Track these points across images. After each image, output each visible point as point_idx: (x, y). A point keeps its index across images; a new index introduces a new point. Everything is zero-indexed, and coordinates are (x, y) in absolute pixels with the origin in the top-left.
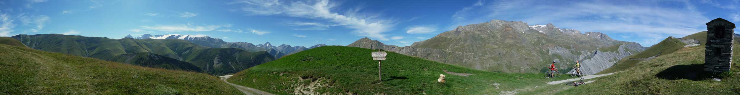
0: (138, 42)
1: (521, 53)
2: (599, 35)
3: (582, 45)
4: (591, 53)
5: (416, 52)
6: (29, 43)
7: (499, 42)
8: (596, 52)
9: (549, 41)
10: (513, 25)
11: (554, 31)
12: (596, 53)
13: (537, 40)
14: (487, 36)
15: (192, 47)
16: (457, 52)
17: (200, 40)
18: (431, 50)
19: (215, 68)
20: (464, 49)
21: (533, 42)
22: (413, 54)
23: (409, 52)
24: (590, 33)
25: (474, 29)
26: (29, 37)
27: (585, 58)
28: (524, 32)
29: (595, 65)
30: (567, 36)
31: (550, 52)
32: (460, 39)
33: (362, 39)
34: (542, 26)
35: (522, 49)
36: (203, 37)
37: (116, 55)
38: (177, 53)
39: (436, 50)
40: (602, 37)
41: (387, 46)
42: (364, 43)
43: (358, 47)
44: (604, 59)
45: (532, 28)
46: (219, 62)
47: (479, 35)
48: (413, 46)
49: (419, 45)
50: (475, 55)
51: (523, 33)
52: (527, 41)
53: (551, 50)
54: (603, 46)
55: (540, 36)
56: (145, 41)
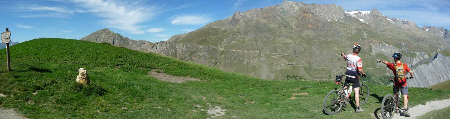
1: (332, 51)
2: (442, 31)
3: (417, 43)
4: (430, 56)
5: (176, 50)
7: (294, 34)
8: (437, 55)
9: (373, 35)
10: (314, 9)
11: (380, 20)
12: (436, 57)
13: (356, 32)
14: (276, 26)
16: (234, 50)
18: (197, 47)
20: (244, 45)
21: (350, 36)
22: (170, 53)
23: (165, 50)
24: (430, 27)
25: (257, 16)
27: (420, 62)
28: (338, 20)
29: (434, 73)
30: (398, 29)
31: (374, 51)
32: (238, 32)
33: (101, 30)
34: (364, 12)
35: (333, 45)
39: (203, 47)
40: (447, 35)
41: (135, 42)
42: (104, 36)
43: (95, 41)
44: (445, 66)
45: (349, 14)
47: (265, 25)
48: (171, 40)
49: (179, 40)
50: (261, 53)
51: (336, 22)
52: (341, 33)
53: (375, 48)
54: (446, 47)
55: (360, 27)
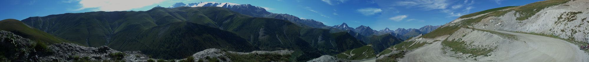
0: (171, 11)
6: (41, 26)
15: (233, 16)
17: (239, 8)
19: (260, 41)
26: (41, 19)
36: (244, 5)
37: (146, 28)
38: (216, 23)
46: (265, 34)
56: (178, 10)
